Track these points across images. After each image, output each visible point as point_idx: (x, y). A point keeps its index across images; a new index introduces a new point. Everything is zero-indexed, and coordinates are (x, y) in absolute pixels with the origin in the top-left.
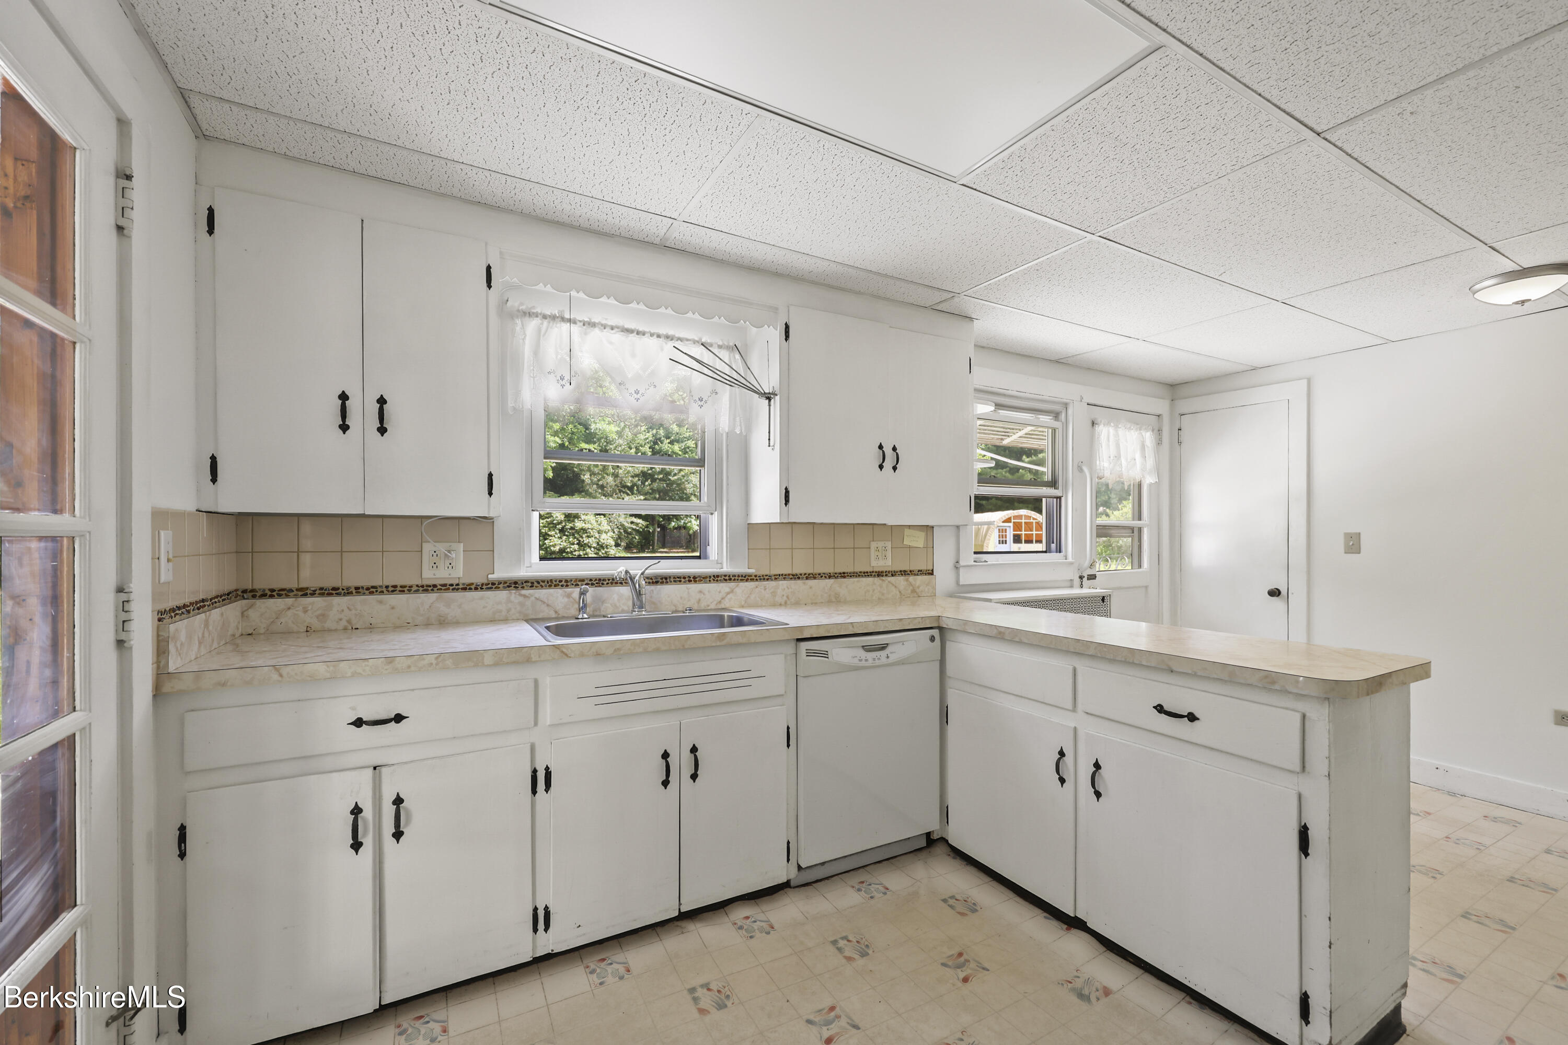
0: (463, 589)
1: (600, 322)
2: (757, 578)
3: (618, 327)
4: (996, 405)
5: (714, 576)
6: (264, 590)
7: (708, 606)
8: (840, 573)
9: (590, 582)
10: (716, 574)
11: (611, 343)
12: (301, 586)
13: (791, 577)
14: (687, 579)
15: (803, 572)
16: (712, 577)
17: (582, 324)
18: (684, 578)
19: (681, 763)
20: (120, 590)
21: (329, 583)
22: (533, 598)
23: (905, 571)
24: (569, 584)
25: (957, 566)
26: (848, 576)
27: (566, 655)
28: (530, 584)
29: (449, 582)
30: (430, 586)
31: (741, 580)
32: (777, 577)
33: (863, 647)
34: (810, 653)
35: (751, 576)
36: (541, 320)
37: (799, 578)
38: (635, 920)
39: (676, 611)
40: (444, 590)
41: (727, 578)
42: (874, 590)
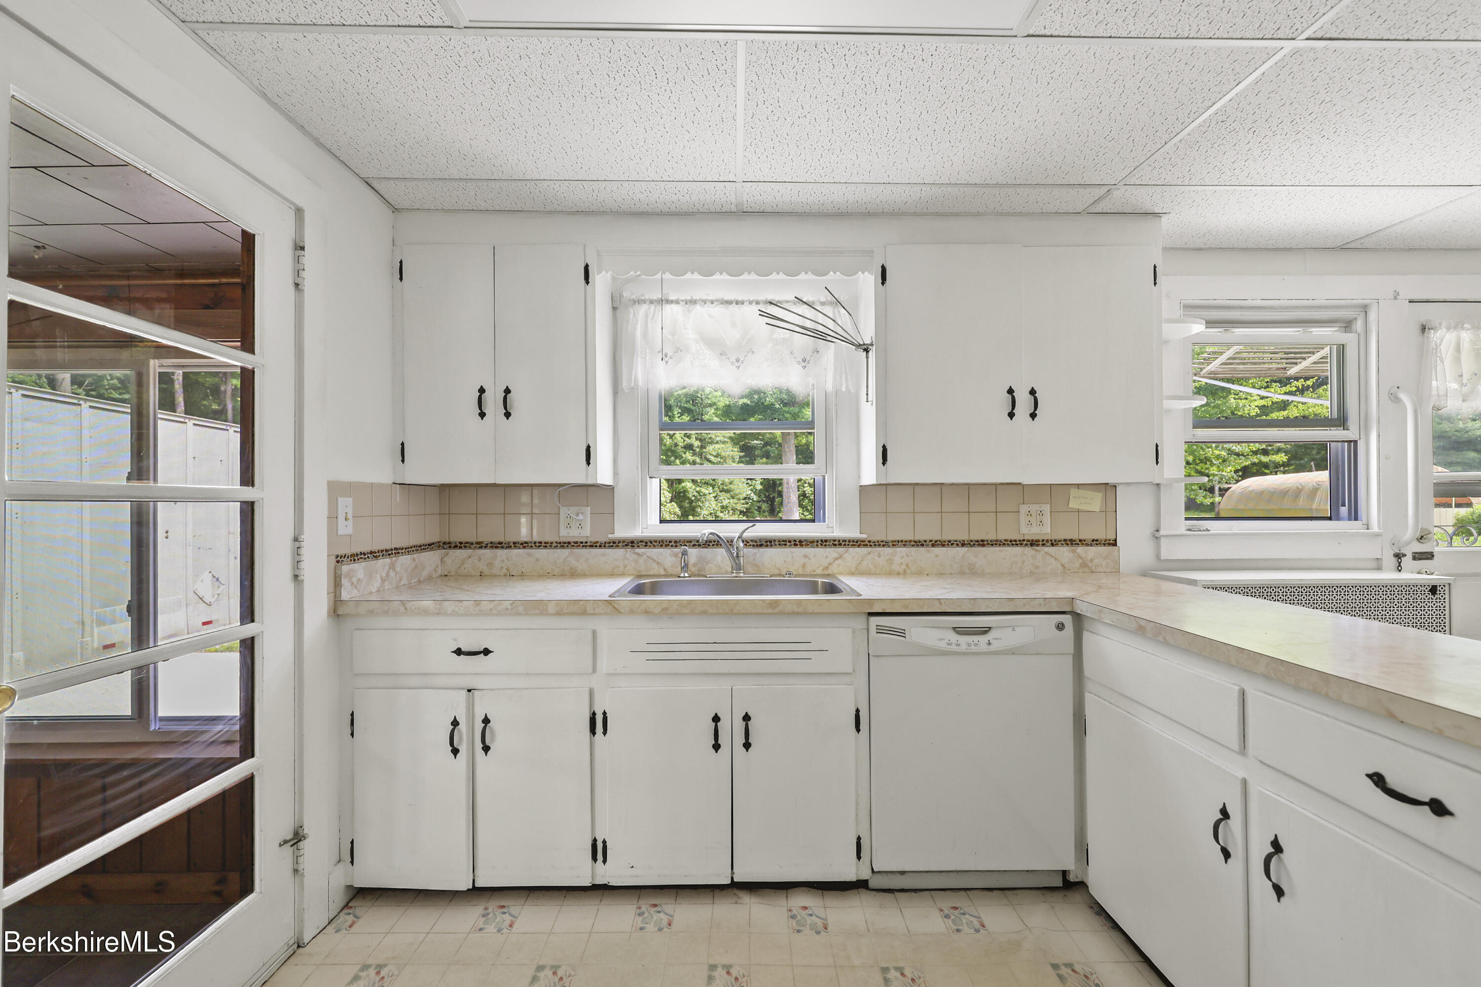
0: (590, 546)
1: (701, 299)
2: (871, 544)
3: (717, 301)
4: (1207, 323)
5: (822, 541)
6: (456, 543)
7: (814, 571)
8: (978, 541)
9: (697, 544)
10: (823, 539)
11: (711, 316)
12: (479, 540)
13: (913, 543)
14: (793, 543)
15: (928, 538)
16: (820, 542)
17: (684, 303)
18: (790, 542)
19: (732, 729)
20: (296, 539)
21: (496, 539)
22: (645, 557)
23: (1071, 540)
24: (678, 544)
25: (1156, 535)
26: (988, 544)
27: (617, 610)
28: (644, 544)
29: (579, 540)
30: (565, 543)
31: (852, 545)
32: (895, 543)
33: (954, 628)
34: (880, 630)
35: (865, 541)
36: (648, 305)
37: (922, 545)
38: (686, 876)
39: (780, 575)
40: (576, 546)
41: (836, 543)
42: (1023, 562)
